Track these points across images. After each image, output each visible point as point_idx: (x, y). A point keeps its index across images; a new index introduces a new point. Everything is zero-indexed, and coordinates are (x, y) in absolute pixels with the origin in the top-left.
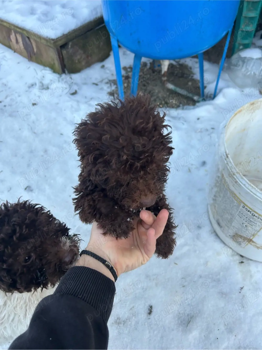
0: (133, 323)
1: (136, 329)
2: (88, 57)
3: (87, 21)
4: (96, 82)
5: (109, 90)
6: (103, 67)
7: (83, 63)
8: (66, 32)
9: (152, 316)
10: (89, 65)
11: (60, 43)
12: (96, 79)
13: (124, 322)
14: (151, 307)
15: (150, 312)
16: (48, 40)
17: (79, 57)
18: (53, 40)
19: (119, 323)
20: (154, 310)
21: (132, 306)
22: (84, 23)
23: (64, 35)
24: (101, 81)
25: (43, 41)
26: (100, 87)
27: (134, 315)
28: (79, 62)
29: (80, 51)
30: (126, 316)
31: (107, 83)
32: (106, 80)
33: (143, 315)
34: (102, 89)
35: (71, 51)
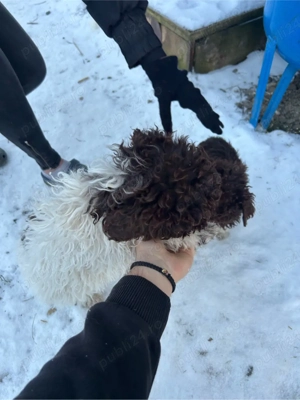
0: (227, 379)
1: (230, 387)
2: (221, 57)
3: (233, 14)
4: (224, 88)
5: (238, 101)
6: (235, 71)
7: (214, 64)
8: (207, 24)
9: (251, 379)
10: (219, 66)
11: (197, 37)
12: (225, 85)
13: (217, 374)
14: (252, 368)
15: (250, 373)
16: (184, 31)
17: (211, 55)
18: (190, 32)
19: (211, 374)
20: (255, 373)
21: (229, 359)
22: (228, 17)
23: (203, 28)
24: (230, 89)
25: (178, 32)
26: (228, 95)
27: (229, 370)
28: (211, 61)
29: (216, 49)
30: (220, 368)
31: (237, 92)
32: (236, 88)
33: (240, 374)
34: (229, 98)
35: (206, 47)
